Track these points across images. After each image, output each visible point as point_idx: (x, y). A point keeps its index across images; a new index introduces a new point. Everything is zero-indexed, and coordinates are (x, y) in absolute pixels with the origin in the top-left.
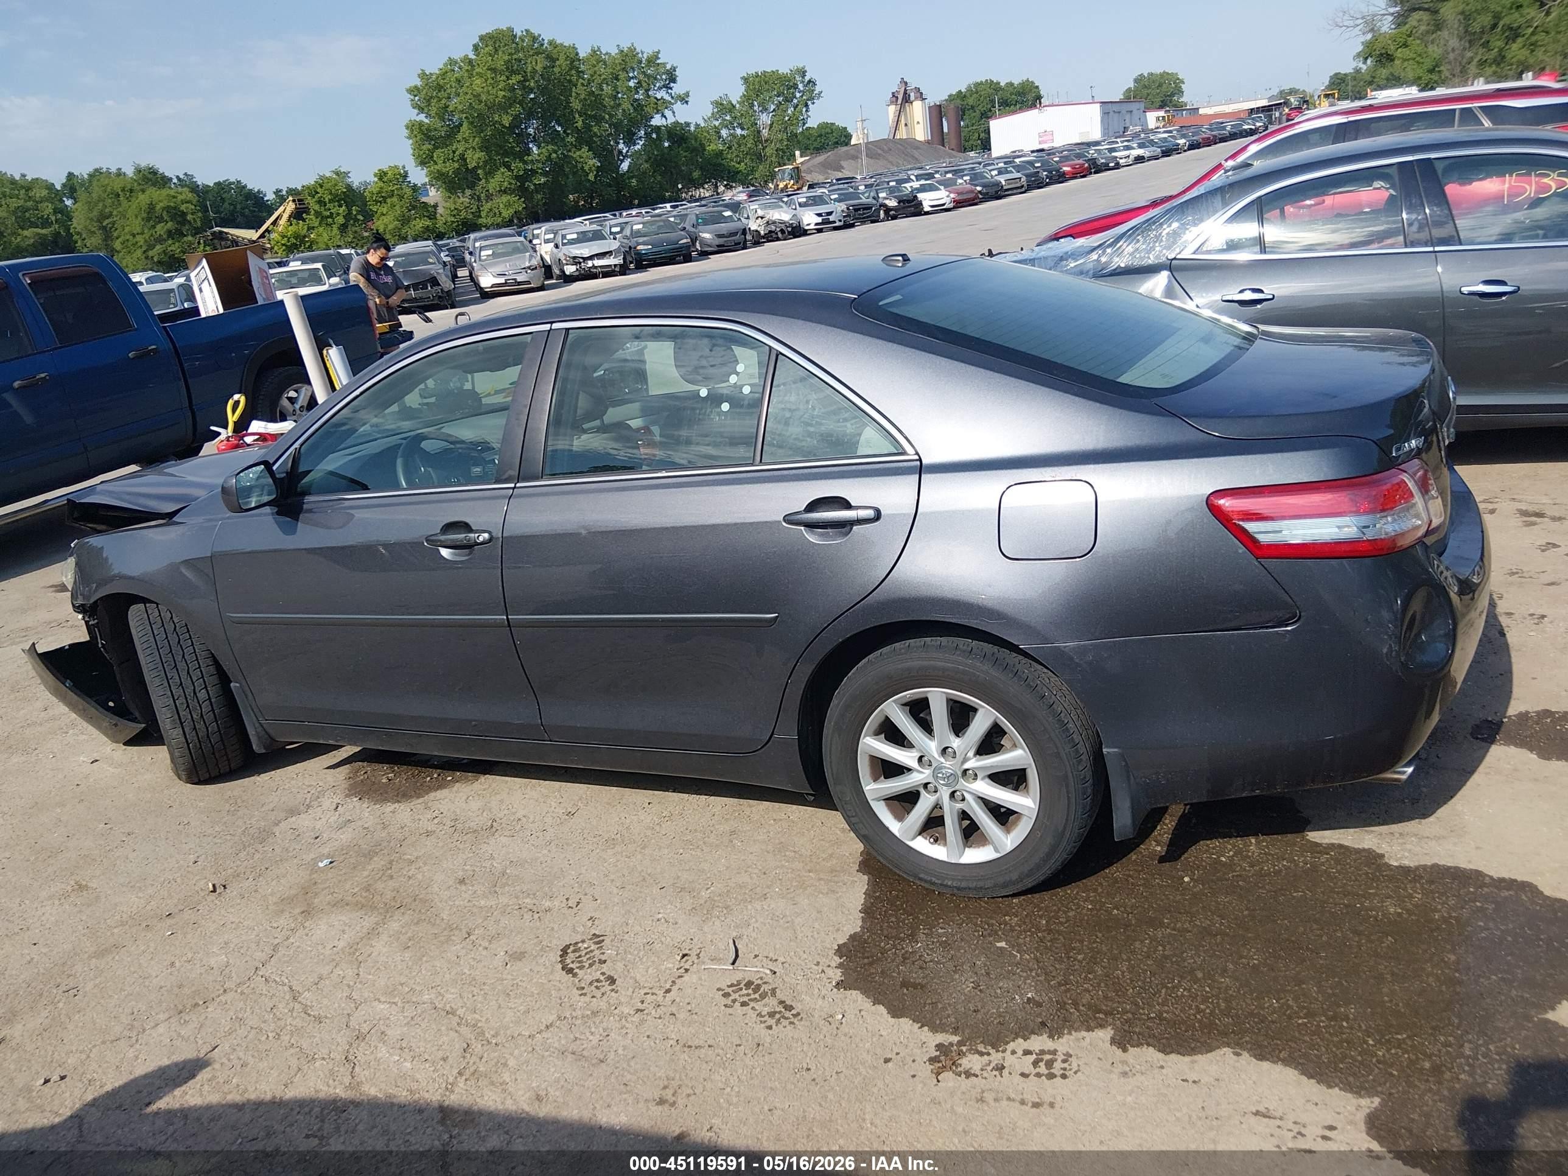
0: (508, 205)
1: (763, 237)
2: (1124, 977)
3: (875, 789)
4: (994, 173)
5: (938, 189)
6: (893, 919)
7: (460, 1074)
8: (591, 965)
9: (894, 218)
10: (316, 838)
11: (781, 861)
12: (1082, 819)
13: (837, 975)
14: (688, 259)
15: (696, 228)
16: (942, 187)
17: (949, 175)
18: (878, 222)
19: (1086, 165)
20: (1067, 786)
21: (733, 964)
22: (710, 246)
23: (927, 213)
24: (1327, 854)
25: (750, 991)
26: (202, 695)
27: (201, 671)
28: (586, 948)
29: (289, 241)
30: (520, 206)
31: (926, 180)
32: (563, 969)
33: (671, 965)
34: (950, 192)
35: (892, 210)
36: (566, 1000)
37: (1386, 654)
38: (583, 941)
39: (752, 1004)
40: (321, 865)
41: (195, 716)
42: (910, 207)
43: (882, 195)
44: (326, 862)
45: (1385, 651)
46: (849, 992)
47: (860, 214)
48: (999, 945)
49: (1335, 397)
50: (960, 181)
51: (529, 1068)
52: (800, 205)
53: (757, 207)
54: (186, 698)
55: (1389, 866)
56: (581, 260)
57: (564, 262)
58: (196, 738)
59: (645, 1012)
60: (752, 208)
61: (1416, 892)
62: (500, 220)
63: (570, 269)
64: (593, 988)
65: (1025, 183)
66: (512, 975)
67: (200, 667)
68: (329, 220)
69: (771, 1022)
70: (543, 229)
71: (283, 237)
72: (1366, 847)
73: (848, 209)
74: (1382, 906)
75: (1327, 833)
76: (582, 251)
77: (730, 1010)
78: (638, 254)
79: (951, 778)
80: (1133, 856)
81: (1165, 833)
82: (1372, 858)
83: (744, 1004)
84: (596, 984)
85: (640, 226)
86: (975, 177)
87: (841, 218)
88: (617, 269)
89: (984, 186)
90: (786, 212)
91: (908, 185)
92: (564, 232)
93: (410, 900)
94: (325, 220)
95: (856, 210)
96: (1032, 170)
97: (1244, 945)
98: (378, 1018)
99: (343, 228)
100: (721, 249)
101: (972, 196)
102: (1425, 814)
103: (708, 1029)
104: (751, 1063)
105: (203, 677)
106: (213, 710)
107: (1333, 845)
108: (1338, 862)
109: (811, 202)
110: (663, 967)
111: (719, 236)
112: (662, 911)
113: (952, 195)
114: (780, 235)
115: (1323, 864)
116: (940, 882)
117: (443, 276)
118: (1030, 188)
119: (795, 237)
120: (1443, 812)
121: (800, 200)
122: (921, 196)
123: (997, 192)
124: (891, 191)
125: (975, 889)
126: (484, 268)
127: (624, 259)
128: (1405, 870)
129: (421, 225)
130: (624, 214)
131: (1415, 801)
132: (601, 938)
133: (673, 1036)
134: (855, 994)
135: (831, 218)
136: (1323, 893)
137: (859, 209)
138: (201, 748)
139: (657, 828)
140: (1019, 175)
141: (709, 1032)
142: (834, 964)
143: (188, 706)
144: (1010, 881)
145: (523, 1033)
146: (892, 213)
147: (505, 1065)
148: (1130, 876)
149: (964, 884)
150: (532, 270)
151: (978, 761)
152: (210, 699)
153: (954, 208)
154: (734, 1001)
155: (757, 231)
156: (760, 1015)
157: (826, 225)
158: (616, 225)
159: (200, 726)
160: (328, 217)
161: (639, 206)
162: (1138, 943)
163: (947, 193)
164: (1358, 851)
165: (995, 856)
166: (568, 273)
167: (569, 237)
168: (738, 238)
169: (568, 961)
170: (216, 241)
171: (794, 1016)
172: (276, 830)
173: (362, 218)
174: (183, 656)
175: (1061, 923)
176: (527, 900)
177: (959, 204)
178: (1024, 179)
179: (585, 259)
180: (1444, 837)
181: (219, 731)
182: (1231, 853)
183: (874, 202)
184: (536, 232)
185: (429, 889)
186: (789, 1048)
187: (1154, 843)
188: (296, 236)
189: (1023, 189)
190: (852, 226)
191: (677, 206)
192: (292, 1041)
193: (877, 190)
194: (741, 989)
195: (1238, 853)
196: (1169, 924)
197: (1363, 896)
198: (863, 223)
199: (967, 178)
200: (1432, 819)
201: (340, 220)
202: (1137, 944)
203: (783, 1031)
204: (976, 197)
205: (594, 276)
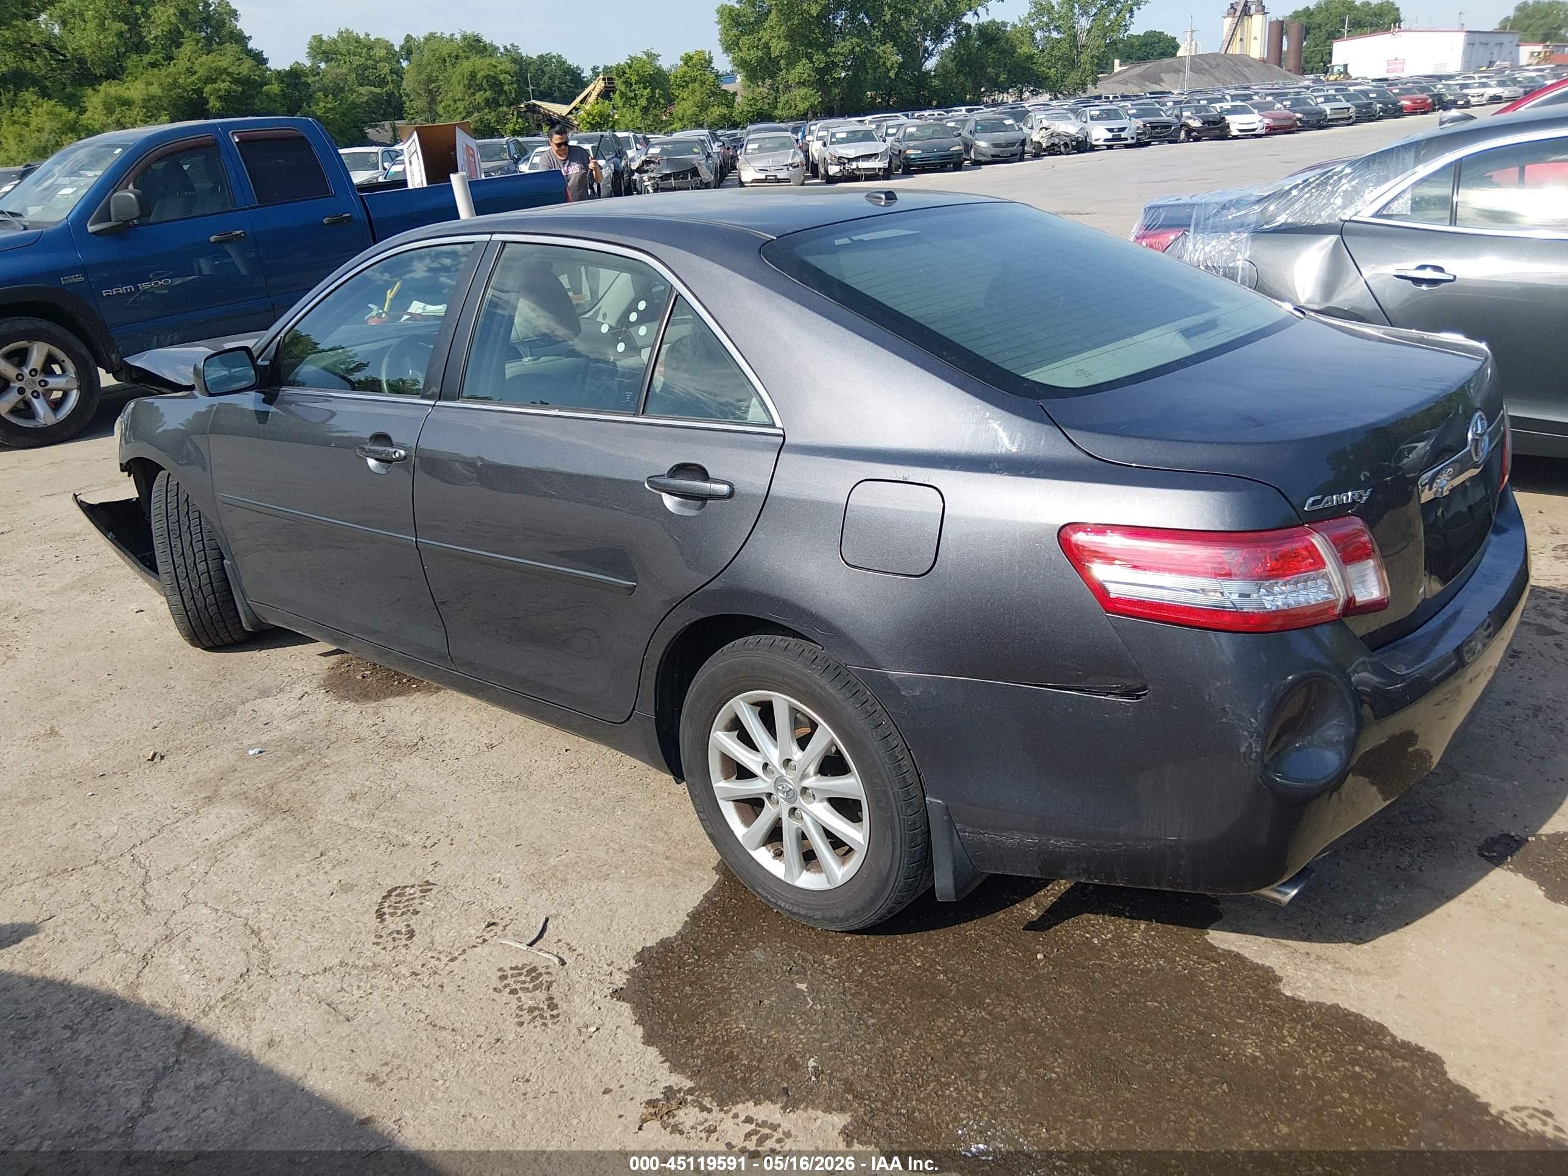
0: (805, 98)
1: (1045, 150)
2: (901, 1056)
3: (723, 786)
4: (1321, 100)
5: (1251, 112)
6: (715, 931)
7: (223, 999)
8: (403, 914)
9: (1197, 139)
10: (266, 724)
11: (646, 840)
12: (909, 868)
13: (620, 980)
14: (958, 167)
15: (973, 135)
16: (1256, 111)
17: (1270, 99)
18: (1177, 142)
19: (1430, 101)
20: (893, 829)
21: (531, 945)
22: (984, 155)
23: (1236, 138)
24: (1215, 962)
25: (528, 979)
26: (202, 567)
27: (203, 544)
28: (410, 894)
29: (593, 119)
30: (816, 100)
31: (1242, 101)
32: (377, 911)
33: (473, 932)
34: (1265, 117)
35: (1194, 130)
36: (359, 946)
37: (1244, 753)
38: (413, 886)
39: (521, 994)
40: (251, 752)
41: (193, 586)
42: (1215, 129)
43: (1186, 114)
44: (257, 750)
45: (1243, 750)
46: (620, 1003)
47: (1157, 133)
48: (799, 986)
49: (1261, 425)
50: (1278, 106)
51: (283, 1009)
52: (1092, 118)
53: (1044, 116)
54: (186, 568)
55: (1279, 993)
56: (846, 161)
57: (829, 161)
58: (194, 607)
59: (419, 977)
60: (1037, 117)
61: (1291, 1036)
62: (795, 112)
63: (834, 170)
64: (390, 938)
65: (1353, 115)
66: (330, 907)
67: (203, 540)
68: (633, 101)
69: (527, 1017)
70: (818, 125)
71: (589, 114)
72: (1267, 964)
73: (1145, 126)
74: (1242, 1043)
75: (1233, 936)
76: (849, 152)
77: (496, 995)
78: (907, 158)
79: (790, 795)
80: (1001, 915)
81: (1052, 895)
82: (1267, 979)
83: (513, 992)
84: (394, 935)
85: (914, 129)
86: (1297, 102)
87: (1135, 136)
88: (881, 173)
89: (1305, 113)
90: (1074, 125)
91: (1217, 106)
92: (834, 130)
93: (298, 806)
94: (629, 100)
95: (1153, 128)
96: (1365, 101)
97: (1053, 1052)
98: (194, 922)
99: (645, 110)
100: (996, 160)
101: (1289, 123)
102: (1360, 939)
103: (463, 1011)
104: (479, 1059)
105: (204, 550)
106: (211, 583)
107: (1229, 952)
108: (1223, 975)
109: (1104, 115)
110: (465, 932)
111: (996, 145)
112: (502, 870)
113: (1267, 121)
114: (1062, 149)
115: (1203, 974)
116: (774, 901)
117: (704, 167)
118: (1359, 120)
119: (1079, 152)
120: (1385, 941)
121: (1092, 113)
122: (1229, 118)
123: (1319, 121)
124: (1198, 110)
125: (805, 916)
126: (747, 161)
127: (890, 163)
128: (1296, 1004)
129: (718, 113)
130: (916, 115)
131: (1360, 919)
132: (430, 887)
133: (427, 1011)
134: (626, 1008)
135: (1123, 135)
136: (1183, 1009)
137: (1157, 127)
138: (199, 617)
139: (557, 779)
140: (1348, 105)
141: (463, 1015)
142: (626, 968)
143: (187, 576)
144: (837, 917)
145: (301, 971)
146: (1194, 134)
147: (266, 1000)
148: (983, 937)
149: (795, 909)
150: (794, 167)
151: (817, 780)
152: (208, 571)
153: (1266, 134)
154: (505, 986)
155: (1039, 143)
156: (520, 1008)
157: (1115, 142)
158: (892, 127)
159: (198, 596)
160: (632, 98)
161: (937, 107)
162: (941, 1020)
163: (1261, 117)
164: (1255, 967)
165: (825, 886)
166: (831, 173)
167: (839, 136)
168: (1016, 149)
169: (386, 904)
170: (529, 114)
171: (553, 1016)
172: (240, 709)
173: (663, 102)
174: (189, 527)
175: (878, 976)
176: (394, 831)
177: (1272, 131)
178: (1353, 110)
179: (850, 160)
180: (1367, 973)
181: (217, 604)
182: (1109, 936)
183: (1176, 120)
184: (813, 128)
185: (321, 798)
186: (525, 1051)
187: (1033, 904)
188: (601, 115)
189: (1351, 121)
190: (1148, 144)
191: (972, 110)
192: (114, 927)
193: (1181, 108)
194: (520, 974)
195: (1117, 937)
196: (989, 1005)
197: (1226, 1025)
198: (1161, 142)
199: (1288, 103)
200: (1366, 947)
201: (643, 102)
202: (940, 1022)
203: (533, 1032)
204: (1294, 125)
205: (857, 179)
